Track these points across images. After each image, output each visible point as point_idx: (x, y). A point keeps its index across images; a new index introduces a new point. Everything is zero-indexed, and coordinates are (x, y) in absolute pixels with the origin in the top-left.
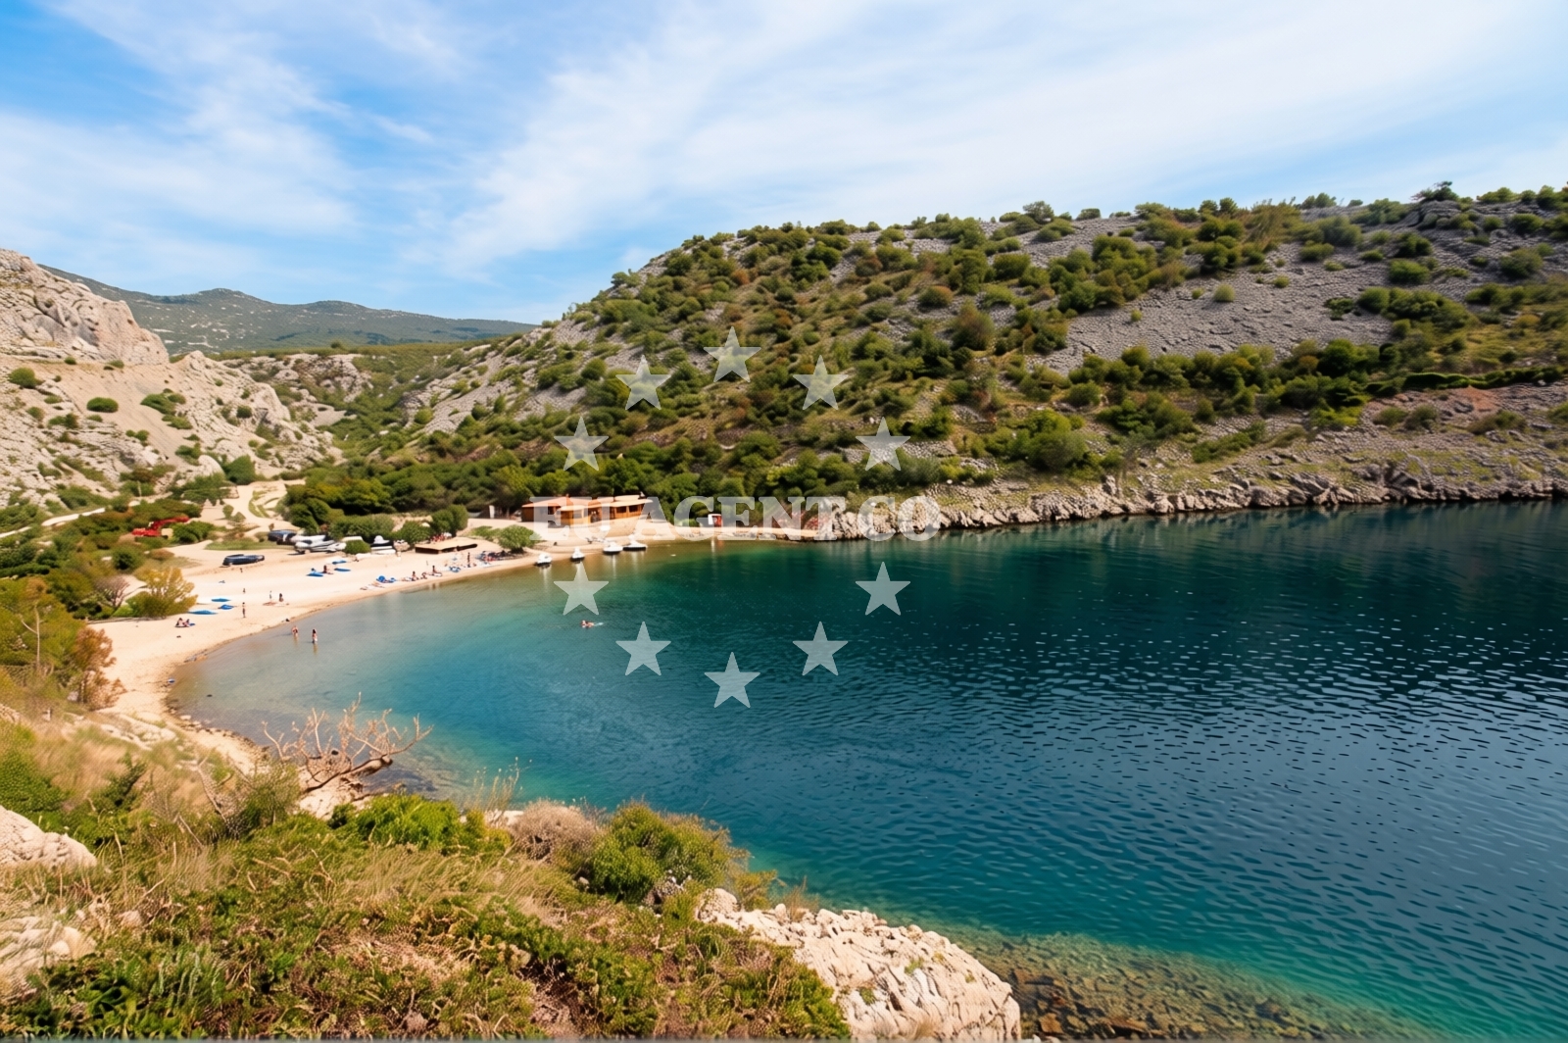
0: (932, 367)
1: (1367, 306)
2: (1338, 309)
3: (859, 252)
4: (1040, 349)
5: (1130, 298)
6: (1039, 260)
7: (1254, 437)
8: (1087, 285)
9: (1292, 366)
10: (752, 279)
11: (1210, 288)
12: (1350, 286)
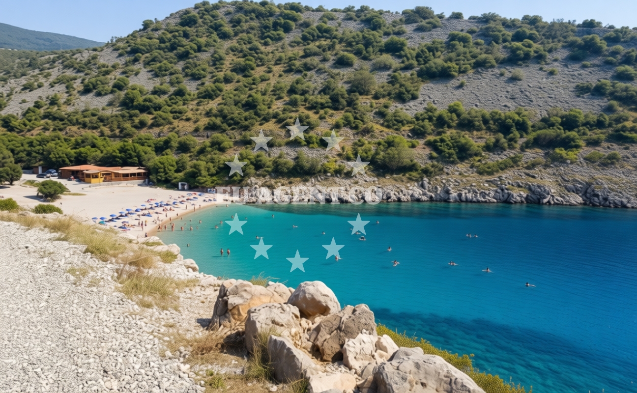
0: (335, 103)
1: (598, 91)
2: (581, 90)
3: (306, 25)
4: (401, 98)
5: (462, 72)
6: (414, 42)
7: (515, 161)
8: (438, 61)
9: (547, 122)
10: (236, 34)
11: (510, 71)
12: (592, 77)
